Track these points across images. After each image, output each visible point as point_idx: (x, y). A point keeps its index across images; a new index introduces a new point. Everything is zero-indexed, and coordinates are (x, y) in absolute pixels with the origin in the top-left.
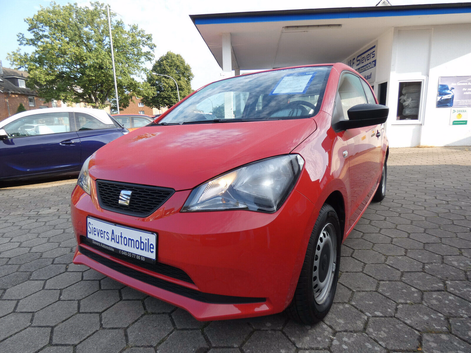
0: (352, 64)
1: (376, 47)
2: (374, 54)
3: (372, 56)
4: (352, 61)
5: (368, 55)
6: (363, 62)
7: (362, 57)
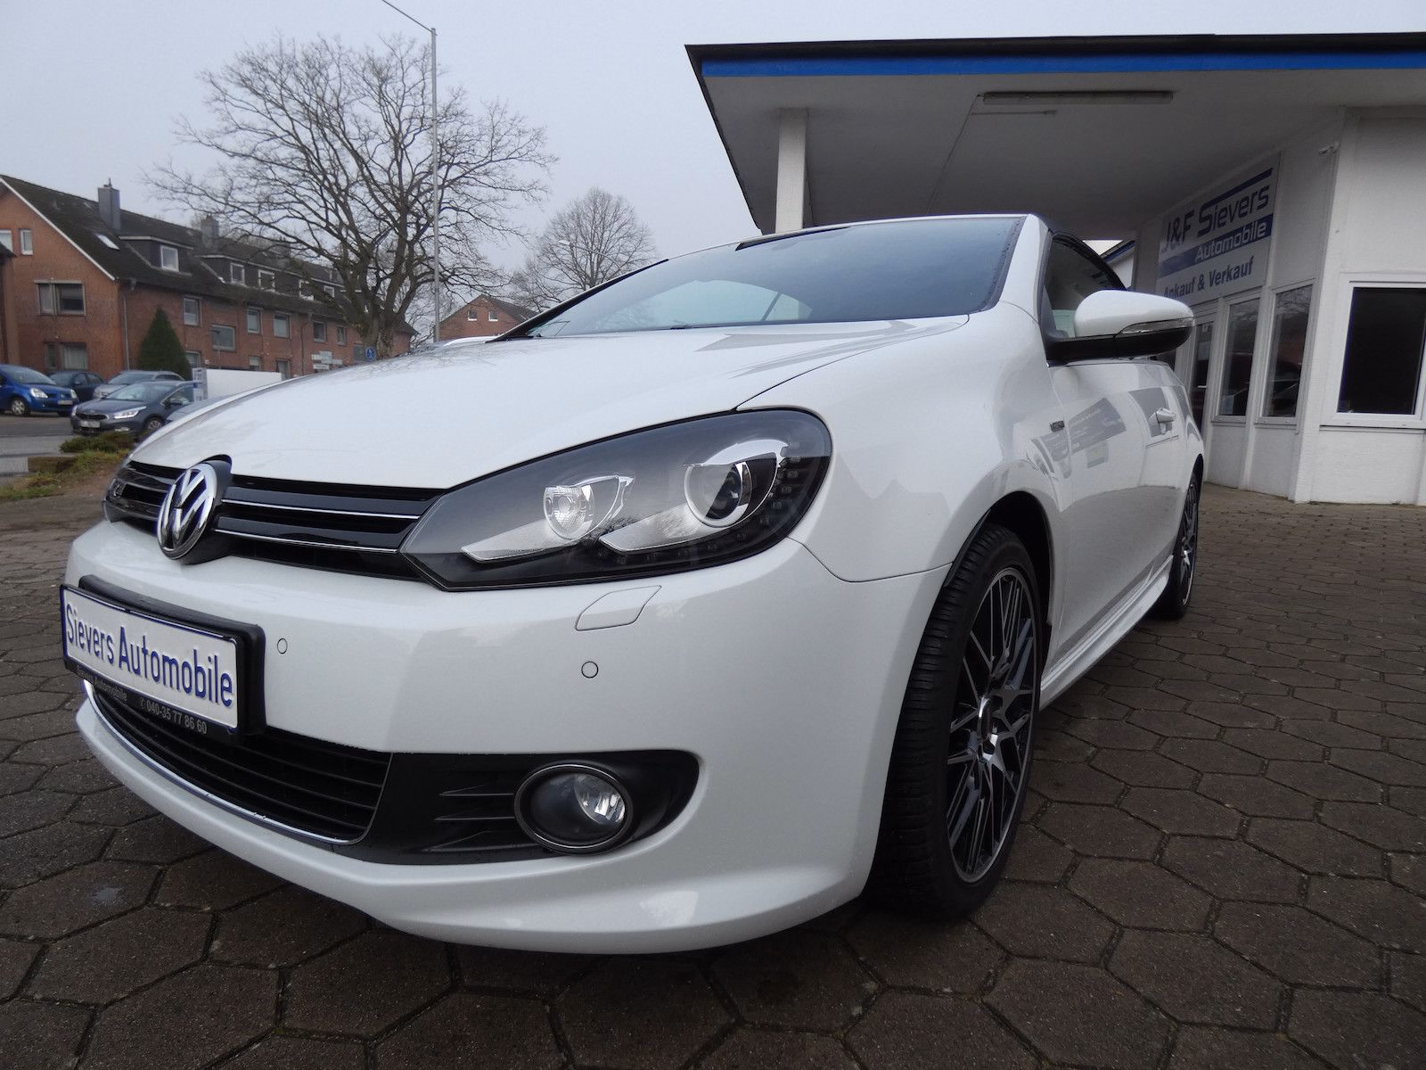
0: (1181, 229)
1: (1274, 172)
2: (1266, 197)
3: (1257, 203)
4: (1182, 220)
5: (1243, 201)
6: (1224, 224)
7: (1219, 209)
